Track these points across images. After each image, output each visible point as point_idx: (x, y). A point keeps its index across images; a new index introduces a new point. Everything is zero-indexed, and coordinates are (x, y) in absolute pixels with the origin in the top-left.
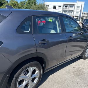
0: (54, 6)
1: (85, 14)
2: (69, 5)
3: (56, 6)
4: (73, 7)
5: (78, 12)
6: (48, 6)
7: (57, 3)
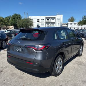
0: (38, 20)
1: (64, 25)
2: (50, 18)
3: (39, 20)
4: (54, 19)
5: (59, 24)
6: (32, 20)
7: (40, 17)
